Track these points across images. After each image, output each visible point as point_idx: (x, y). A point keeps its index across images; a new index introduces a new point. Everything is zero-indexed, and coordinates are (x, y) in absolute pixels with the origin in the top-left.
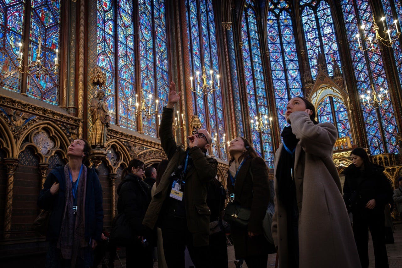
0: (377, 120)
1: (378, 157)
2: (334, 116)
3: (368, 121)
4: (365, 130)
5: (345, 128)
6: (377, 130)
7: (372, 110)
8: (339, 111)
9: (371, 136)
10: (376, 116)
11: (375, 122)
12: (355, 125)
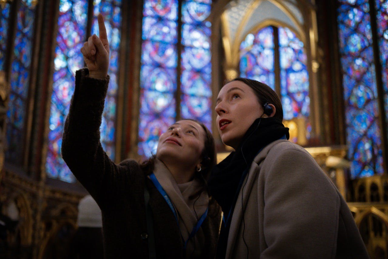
0: (374, 98)
1: (369, 182)
2: (278, 79)
3: (353, 100)
4: (344, 118)
5: (299, 110)
6: (372, 122)
7: (365, 73)
8: (290, 70)
9: (355, 135)
10: (374, 87)
11: (368, 101)
12: (322, 105)
